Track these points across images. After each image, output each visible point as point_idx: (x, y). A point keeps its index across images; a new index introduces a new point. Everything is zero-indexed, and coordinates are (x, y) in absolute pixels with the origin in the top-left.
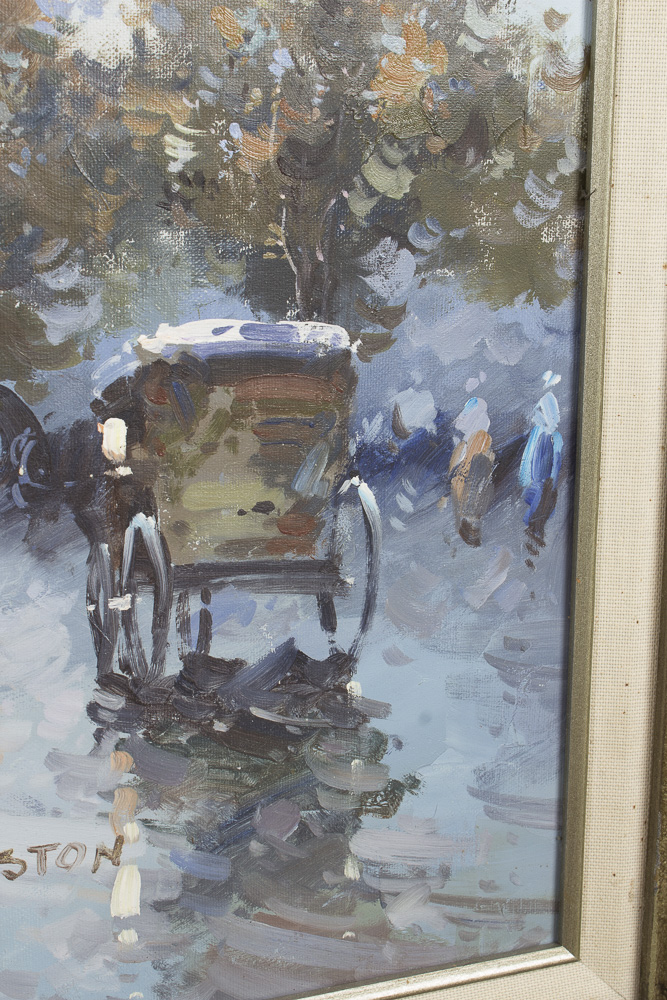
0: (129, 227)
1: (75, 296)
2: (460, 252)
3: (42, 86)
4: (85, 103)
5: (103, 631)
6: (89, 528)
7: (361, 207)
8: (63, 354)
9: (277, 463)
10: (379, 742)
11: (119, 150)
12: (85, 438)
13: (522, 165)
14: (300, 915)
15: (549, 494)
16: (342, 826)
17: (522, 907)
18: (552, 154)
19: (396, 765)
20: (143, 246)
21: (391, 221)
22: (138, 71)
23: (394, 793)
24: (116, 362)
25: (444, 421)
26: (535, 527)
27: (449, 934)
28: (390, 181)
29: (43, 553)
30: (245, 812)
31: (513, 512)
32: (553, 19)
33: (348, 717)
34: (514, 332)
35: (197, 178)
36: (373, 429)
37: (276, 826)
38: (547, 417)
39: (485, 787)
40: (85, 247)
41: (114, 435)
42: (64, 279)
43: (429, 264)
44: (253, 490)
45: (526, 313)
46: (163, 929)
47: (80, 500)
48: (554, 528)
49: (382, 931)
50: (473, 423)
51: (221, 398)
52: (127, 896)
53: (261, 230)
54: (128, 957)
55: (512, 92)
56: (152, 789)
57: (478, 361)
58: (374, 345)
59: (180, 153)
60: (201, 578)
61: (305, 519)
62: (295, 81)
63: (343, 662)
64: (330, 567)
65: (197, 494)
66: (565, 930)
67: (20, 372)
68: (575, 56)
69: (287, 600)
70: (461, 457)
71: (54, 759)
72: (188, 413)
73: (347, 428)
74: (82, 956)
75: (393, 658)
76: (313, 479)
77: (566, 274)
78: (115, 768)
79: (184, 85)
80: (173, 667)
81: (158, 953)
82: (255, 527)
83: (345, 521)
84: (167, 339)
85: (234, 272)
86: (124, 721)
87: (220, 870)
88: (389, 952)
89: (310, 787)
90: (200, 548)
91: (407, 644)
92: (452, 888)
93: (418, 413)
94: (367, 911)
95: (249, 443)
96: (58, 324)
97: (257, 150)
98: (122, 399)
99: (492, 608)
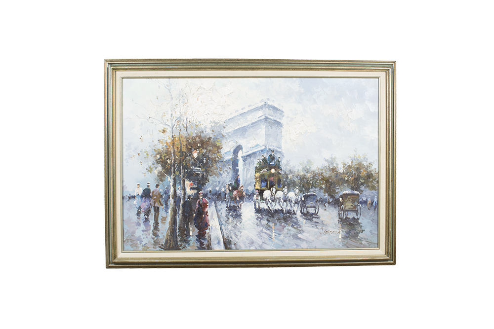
0: (342, 184)
1: (338, 189)
2: (368, 186)
3: (337, 174)
4: (340, 175)
5: (339, 214)
6: (338, 206)
7: (360, 183)
8: (337, 193)
9: (353, 202)
10: (361, 226)
11: (342, 179)
12: (339, 199)
13: (373, 180)
14: (354, 241)
15: (376, 206)
16: (358, 233)
17: (374, 243)
18: (376, 179)
19: (363, 228)
20: (343, 185)
21: (362, 184)
22: (344, 173)
23: (363, 231)
24: (341, 194)
25: (367, 200)
26: (375, 209)
27: (368, 245)
28: (362, 181)
29: (335, 208)
30: (350, 231)
31: (373, 208)
32: (375, 169)
33: (359, 224)
34: (373, 193)
35: (347, 180)
36: (361, 200)
37: (352, 232)
38: (376, 200)
39: (371, 232)
40: (339, 185)
41: (341, 199)
42: (337, 188)
43: (366, 187)
44: (351, 204)
45: (373, 191)
46: (343, 240)
47: (338, 204)
48: (376, 209)
49: (362, 243)
50: (369, 200)
51: (349, 197)
52: (340, 237)
53: (352, 184)
54: (340, 242)
55: (372, 174)
56: (343, 228)
57: (370, 195)
58: (361, 193)
59: (346, 179)
60: (347, 211)
61: (355, 207)
62: (355, 174)
63: (358, 219)
64: (357, 211)
65: (347, 204)
66: (378, 245)
67: (334, 194)
68: (377, 172)
69: (354, 213)
70: (368, 203)
71: (335, 224)
72: (346, 198)
73: (359, 200)
74: (336, 241)
75: (362, 219)
76: (356, 204)
77: (377, 188)
78: (340, 225)
79: (347, 174)
80: (345, 218)
81: (343, 242)
82: (351, 207)
83: (358, 207)
84: (345, 192)
85: (350, 187)
86: (341, 222)
87: (348, 236)
88: (362, 246)
89: (355, 229)
90: (347, 208)
91: (364, 218)
92: (368, 241)
93: (365, 199)
94: (360, 241)
95: (351, 200)
96: (337, 191)
97: (352, 179)
98: (341, 196)
99: (371, 216)
